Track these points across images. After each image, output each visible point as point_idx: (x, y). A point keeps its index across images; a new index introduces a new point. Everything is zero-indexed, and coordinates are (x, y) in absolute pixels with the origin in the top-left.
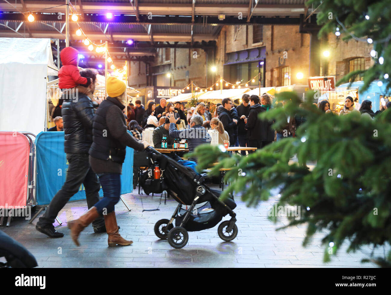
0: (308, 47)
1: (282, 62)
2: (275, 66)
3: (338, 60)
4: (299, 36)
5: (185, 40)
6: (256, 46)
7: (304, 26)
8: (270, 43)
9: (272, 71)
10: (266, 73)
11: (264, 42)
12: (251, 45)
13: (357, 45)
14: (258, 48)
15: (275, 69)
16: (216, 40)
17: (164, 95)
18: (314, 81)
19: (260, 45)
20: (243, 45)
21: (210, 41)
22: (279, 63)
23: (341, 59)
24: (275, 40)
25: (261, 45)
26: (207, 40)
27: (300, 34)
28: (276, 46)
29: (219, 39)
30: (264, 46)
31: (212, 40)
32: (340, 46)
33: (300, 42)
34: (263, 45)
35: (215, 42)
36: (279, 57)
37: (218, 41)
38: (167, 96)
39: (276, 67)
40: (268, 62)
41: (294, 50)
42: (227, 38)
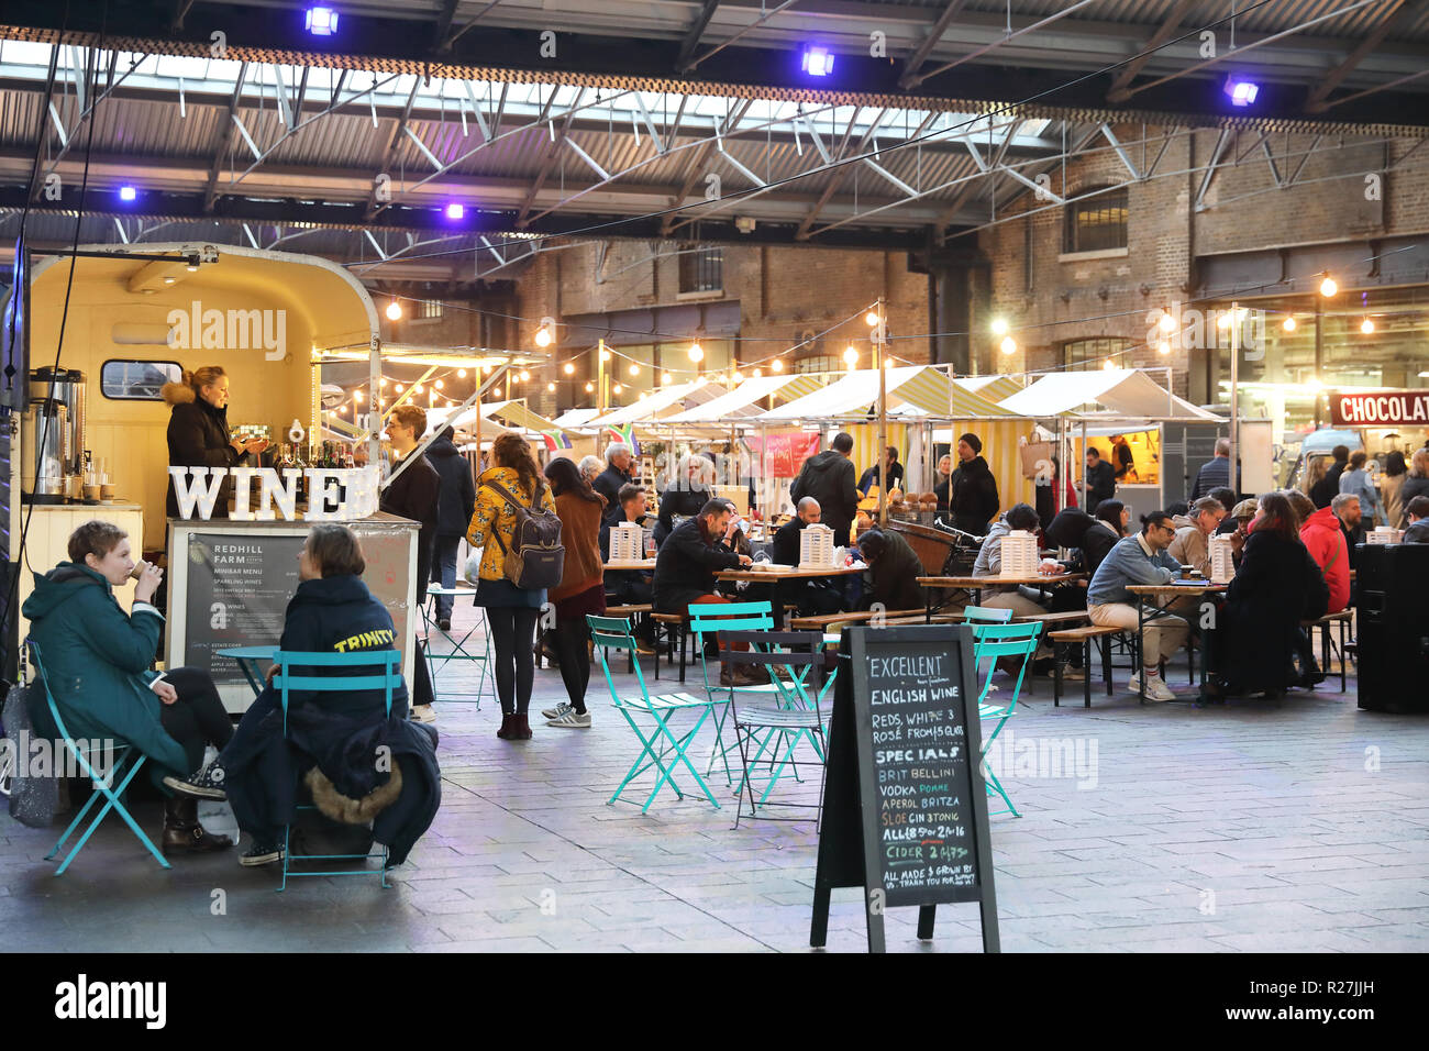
3: (1035, 344)
6: (689, 300)
11: (727, 291)
12: (673, 296)
13: (1104, 307)
14: (697, 305)
19: (709, 298)
20: (639, 297)
23: (1045, 340)
24: (772, 285)
25: (717, 298)
28: (780, 303)
30: (729, 299)
31: (508, 277)
32: (1040, 307)
34: (723, 297)
35: (513, 284)
36: (795, 330)
42: (566, 275)
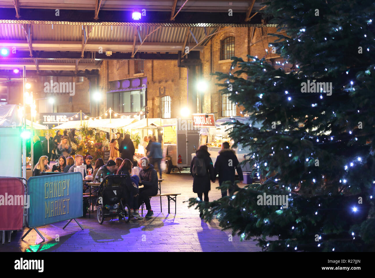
0: (185, 80)
1: (162, 92)
2: (156, 94)
3: (212, 92)
4: (177, 68)
5: (69, 69)
6: (137, 76)
7: (182, 61)
8: (151, 74)
9: (153, 99)
10: (148, 101)
11: (145, 73)
12: (133, 75)
14: (139, 78)
15: (156, 98)
16: (99, 69)
17: (50, 121)
18: (197, 117)
19: (141, 76)
20: (125, 75)
21: (93, 70)
22: (160, 93)
23: (215, 91)
24: (154, 71)
25: (143, 75)
26: (90, 69)
27: (178, 68)
28: (156, 77)
29: (102, 68)
30: (145, 76)
31: (95, 69)
32: (214, 79)
33: (178, 74)
35: (98, 70)
36: (159, 87)
37: (101, 69)
38: (53, 122)
39: (157, 96)
40: (149, 91)
41: (173, 81)
42: (110, 67)
